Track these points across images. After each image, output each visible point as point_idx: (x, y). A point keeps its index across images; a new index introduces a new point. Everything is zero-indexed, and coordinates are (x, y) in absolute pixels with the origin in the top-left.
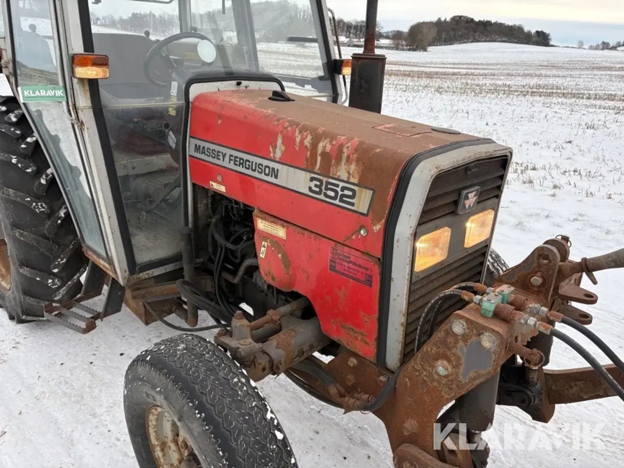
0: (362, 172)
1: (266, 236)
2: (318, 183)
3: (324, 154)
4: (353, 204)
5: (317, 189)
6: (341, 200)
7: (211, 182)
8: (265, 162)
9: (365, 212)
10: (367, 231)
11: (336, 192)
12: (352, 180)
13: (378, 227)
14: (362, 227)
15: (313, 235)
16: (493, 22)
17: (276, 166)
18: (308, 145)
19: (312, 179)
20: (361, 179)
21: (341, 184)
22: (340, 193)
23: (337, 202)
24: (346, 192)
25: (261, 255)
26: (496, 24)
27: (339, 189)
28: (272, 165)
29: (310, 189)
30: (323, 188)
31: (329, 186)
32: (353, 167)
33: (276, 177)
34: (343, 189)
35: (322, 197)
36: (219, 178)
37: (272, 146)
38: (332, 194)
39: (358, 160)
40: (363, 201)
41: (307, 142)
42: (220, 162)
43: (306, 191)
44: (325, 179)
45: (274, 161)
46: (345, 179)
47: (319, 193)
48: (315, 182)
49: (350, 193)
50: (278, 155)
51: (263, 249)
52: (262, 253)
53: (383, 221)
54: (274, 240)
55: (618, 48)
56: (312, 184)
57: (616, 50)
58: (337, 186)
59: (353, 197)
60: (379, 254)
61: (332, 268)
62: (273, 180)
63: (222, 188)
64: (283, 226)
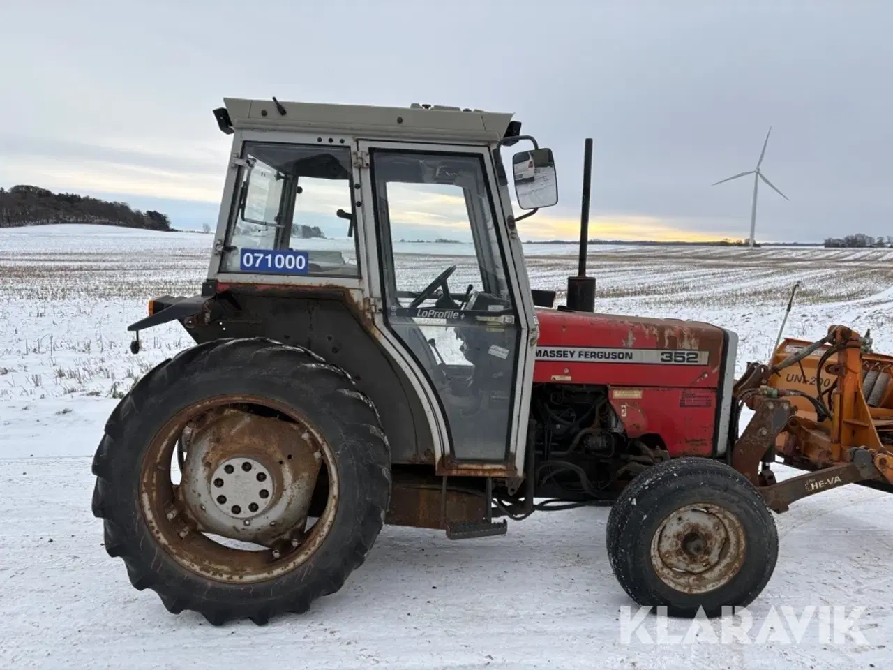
0: (700, 342)
1: (622, 401)
2: (668, 355)
3: (670, 337)
4: (697, 362)
5: (668, 359)
6: (688, 361)
7: (553, 377)
8: (617, 351)
9: (706, 364)
10: (709, 374)
11: (684, 357)
12: (693, 348)
13: (716, 370)
14: (705, 373)
15: (666, 389)
17: (629, 351)
18: (656, 334)
19: (663, 354)
20: (699, 347)
21: (686, 352)
22: (686, 357)
23: (685, 363)
24: (691, 356)
25: (623, 415)
27: (685, 355)
28: (625, 351)
29: (663, 360)
30: (673, 357)
31: (678, 355)
32: (693, 341)
33: (631, 358)
34: (688, 354)
35: (673, 362)
36: (567, 371)
37: (624, 340)
38: (681, 359)
39: (696, 337)
40: (703, 358)
41: (655, 332)
42: (569, 358)
43: (660, 362)
44: (673, 352)
45: (628, 348)
46: (689, 348)
47: (671, 360)
48: (665, 355)
49: (694, 356)
50: (630, 343)
51: (623, 410)
52: (624, 413)
53: (719, 366)
54: (632, 402)
56: (664, 357)
58: (684, 353)
59: (696, 357)
60: (716, 386)
61: (682, 405)
62: (628, 360)
63: (568, 379)
64: (640, 390)
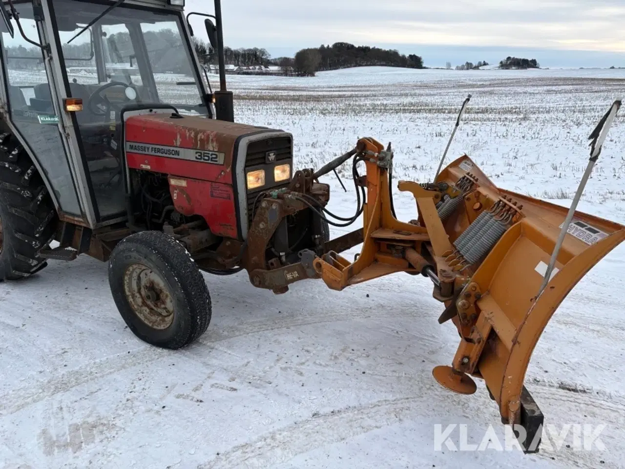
0: (219, 145)
1: (176, 187)
2: (200, 154)
3: (201, 140)
4: (216, 161)
5: (200, 157)
6: (212, 160)
7: (141, 165)
8: (172, 148)
9: (223, 164)
10: (225, 172)
11: (208, 157)
12: (215, 150)
13: (229, 170)
14: (223, 171)
15: (200, 181)
16: (371, 48)
17: (178, 149)
18: (193, 137)
19: (197, 153)
20: (218, 149)
21: (211, 153)
22: (211, 157)
23: (209, 161)
26: (374, 49)
27: (210, 155)
28: (175, 149)
29: (196, 158)
30: (203, 156)
31: (205, 155)
32: (215, 144)
33: (178, 155)
34: (212, 155)
35: (202, 160)
36: (146, 162)
37: (175, 140)
38: (207, 158)
39: (217, 141)
40: (221, 159)
41: (193, 135)
42: (146, 153)
43: (194, 159)
44: (203, 152)
45: (177, 147)
46: (212, 150)
47: (201, 159)
49: (215, 156)
50: (178, 143)
51: (175, 194)
52: (175, 197)
53: (231, 166)
54: (181, 189)
55: (480, 68)
56: (197, 155)
57: (478, 69)
58: (209, 154)
59: (216, 158)
60: (231, 182)
61: (212, 196)
62: (176, 157)
63: (149, 167)
64: (185, 180)
